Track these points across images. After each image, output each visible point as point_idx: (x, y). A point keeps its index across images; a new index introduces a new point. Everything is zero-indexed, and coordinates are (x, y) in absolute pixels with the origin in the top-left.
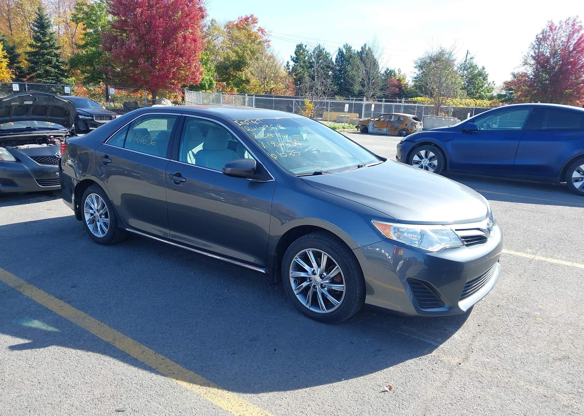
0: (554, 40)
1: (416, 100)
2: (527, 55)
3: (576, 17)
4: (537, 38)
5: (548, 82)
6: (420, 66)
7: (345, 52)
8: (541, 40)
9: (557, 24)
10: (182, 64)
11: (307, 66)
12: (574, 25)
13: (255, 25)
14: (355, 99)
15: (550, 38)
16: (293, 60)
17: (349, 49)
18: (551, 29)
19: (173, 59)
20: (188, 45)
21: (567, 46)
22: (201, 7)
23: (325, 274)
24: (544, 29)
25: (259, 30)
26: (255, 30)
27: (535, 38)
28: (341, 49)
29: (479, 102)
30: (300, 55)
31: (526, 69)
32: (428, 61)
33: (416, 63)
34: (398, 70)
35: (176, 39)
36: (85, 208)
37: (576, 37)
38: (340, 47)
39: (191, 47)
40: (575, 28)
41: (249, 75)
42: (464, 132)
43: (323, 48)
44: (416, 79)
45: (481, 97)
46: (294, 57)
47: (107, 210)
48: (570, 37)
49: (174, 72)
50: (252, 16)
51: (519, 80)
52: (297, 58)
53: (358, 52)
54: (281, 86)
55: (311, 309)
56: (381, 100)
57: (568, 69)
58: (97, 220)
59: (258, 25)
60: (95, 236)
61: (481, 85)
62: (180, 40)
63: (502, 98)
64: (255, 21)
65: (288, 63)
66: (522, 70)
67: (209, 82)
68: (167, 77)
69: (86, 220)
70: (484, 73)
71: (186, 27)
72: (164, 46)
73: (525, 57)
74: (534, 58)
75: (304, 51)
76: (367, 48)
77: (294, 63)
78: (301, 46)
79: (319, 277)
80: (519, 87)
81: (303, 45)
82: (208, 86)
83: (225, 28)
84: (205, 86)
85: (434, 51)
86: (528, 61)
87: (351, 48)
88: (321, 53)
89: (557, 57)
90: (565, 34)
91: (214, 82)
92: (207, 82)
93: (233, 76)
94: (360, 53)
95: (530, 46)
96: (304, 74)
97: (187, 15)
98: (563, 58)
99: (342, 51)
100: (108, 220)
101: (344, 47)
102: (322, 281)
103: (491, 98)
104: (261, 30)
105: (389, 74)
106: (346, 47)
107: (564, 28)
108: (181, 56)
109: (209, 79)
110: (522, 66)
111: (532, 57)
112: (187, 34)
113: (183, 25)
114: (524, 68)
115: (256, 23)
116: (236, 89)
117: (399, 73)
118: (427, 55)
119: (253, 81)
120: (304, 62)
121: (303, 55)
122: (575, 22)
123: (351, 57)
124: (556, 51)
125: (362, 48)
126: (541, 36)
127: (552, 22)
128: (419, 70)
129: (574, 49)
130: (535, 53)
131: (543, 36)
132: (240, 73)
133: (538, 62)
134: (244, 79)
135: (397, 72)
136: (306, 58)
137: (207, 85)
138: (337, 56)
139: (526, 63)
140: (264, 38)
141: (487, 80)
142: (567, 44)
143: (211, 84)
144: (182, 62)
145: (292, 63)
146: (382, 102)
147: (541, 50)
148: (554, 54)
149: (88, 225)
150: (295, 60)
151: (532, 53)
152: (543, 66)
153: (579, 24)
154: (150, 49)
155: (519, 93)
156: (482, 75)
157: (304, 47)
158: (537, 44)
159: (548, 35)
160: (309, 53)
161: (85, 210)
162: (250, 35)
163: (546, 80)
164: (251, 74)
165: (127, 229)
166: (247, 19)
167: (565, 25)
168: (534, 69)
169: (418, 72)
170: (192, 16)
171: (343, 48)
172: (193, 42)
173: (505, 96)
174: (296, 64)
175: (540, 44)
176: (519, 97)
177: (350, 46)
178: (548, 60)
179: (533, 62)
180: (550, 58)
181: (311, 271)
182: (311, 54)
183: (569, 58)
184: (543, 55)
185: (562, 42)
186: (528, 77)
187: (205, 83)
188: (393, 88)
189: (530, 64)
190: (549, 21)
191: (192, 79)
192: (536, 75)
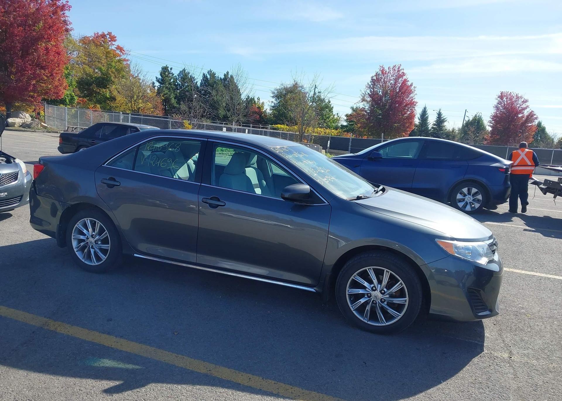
0: (385, 82)
1: (276, 127)
2: (364, 93)
3: (399, 66)
4: (372, 79)
5: (381, 117)
6: (276, 96)
7: (209, 78)
8: (375, 81)
9: (386, 69)
10: (44, 77)
11: (172, 88)
12: (399, 71)
13: (114, 43)
14: (225, 123)
15: (382, 80)
16: (158, 81)
17: (212, 75)
18: (382, 73)
19: (33, 71)
20: (52, 57)
21: (395, 87)
22: (65, 20)
23: (385, 290)
24: (377, 72)
25: (117, 48)
26: (113, 47)
27: (370, 79)
28: (205, 75)
29: (328, 131)
30: (166, 77)
31: (364, 105)
32: (284, 92)
33: (273, 93)
34: (257, 98)
35: (36, 50)
36: (73, 234)
37: (400, 80)
38: (204, 73)
39: (55, 60)
40: (400, 73)
41: (115, 93)
42: (370, 159)
43: (188, 72)
44: (274, 108)
45: (328, 127)
46: (159, 78)
47: (107, 236)
48: (396, 80)
49: (34, 84)
50: (110, 34)
51: (358, 114)
52: (162, 80)
53: (221, 79)
54: (150, 105)
55: (369, 323)
56: (248, 126)
57: (395, 107)
58: (91, 246)
59: (116, 43)
60: (86, 264)
61: (328, 116)
62: (42, 52)
63: (344, 128)
64: (113, 39)
65: (153, 83)
66: (361, 105)
67: (70, 97)
68: (26, 89)
69: (74, 247)
70: (329, 106)
71: (48, 38)
72: (23, 57)
73: (363, 95)
74: (370, 96)
75: (169, 73)
76: (229, 76)
77: (159, 84)
78: (167, 68)
79: (380, 293)
80: (359, 120)
81: (168, 67)
82: (69, 101)
83: (79, 42)
84: (66, 101)
85: (289, 83)
86: (366, 98)
87: (215, 74)
88: (186, 77)
89: (387, 96)
90: (393, 78)
91: (76, 98)
92: (67, 97)
93: (96, 92)
94: (223, 80)
95: (367, 86)
96: (170, 96)
97: (50, 27)
98: (392, 98)
99: (207, 76)
100: (109, 246)
101: (208, 72)
102: (382, 296)
103: (336, 128)
104: (120, 48)
105: (250, 101)
106: (210, 73)
107: (391, 73)
108: (43, 68)
109: (70, 94)
110: (361, 102)
111: (368, 95)
112: (50, 46)
113: (46, 37)
114: (362, 103)
115: (115, 41)
116: (98, 106)
117: (258, 102)
118: (283, 87)
119: (120, 98)
120: (170, 84)
121: (168, 77)
122: (400, 69)
123: (215, 82)
124: (387, 91)
125: (225, 75)
126: (375, 78)
127: (383, 67)
128: (276, 100)
129: (400, 91)
130: (371, 91)
131: (376, 78)
132: (104, 90)
133: (373, 100)
134: (108, 97)
135: (256, 100)
136: (172, 80)
137: (67, 100)
138: (201, 81)
139: (363, 100)
140: (123, 57)
141: (332, 112)
142: (395, 86)
143: (72, 99)
144: (44, 74)
145: (157, 84)
146: (250, 127)
147: (375, 90)
148: (385, 93)
149: (76, 253)
150: (160, 81)
151: (369, 91)
152: (377, 104)
153: (402, 71)
154: (6, 58)
155: (359, 125)
156: (328, 107)
157: (169, 69)
158: (372, 84)
159: (381, 78)
160: (175, 75)
161: (72, 236)
162: (108, 53)
163: (379, 115)
164: (117, 92)
165: (135, 255)
166: (103, 36)
167: (393, 70)
168: (370, 105)
169: (275, 102)
170: (55, 28)
171: (207, 74)
172: (56, 55)
173: (346, 126)
174: (161, 85)
175: (374, 85)
176: (359, 128)
177: (214, 72)
178: (381, 98)
179: (369, 99)
180: (383, 97)
181: (371, 287)
182: (176, 76)
183: (396, 97)
184: (378, 94)
185: (391, 84)
186: (366, 111)
187: (66, 98)
188: (255, 115)
189: (367, 101)
190: (381, 66)
191: (54, 93)
192: (372, 111)
